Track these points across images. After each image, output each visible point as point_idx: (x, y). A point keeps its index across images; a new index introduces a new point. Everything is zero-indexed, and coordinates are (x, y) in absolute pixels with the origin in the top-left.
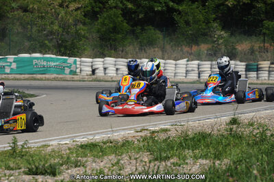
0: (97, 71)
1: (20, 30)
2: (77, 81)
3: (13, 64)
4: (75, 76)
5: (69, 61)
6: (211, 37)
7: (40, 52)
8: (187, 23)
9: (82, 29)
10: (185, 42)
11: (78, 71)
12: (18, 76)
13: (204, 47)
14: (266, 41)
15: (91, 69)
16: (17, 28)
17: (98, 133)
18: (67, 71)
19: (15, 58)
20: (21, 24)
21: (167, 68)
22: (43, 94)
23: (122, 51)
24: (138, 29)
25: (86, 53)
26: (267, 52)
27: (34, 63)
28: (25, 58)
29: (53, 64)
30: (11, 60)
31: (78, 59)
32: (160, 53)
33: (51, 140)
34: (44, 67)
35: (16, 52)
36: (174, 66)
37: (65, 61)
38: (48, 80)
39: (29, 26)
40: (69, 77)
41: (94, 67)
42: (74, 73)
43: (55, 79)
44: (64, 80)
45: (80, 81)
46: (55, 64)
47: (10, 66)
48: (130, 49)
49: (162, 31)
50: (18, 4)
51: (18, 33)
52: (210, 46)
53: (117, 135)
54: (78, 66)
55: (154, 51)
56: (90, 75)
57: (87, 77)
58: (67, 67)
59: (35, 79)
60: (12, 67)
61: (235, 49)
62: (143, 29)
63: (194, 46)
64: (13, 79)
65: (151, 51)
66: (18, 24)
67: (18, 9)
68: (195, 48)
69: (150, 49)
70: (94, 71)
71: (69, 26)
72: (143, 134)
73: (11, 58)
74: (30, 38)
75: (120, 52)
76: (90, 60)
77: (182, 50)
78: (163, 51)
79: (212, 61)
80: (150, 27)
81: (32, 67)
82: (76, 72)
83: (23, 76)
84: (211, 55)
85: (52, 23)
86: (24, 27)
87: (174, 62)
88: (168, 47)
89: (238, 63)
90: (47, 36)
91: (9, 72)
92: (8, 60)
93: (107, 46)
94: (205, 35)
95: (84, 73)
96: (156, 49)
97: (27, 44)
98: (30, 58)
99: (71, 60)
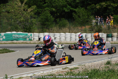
0: (41, 39)
1: (6, 21)
2: (32, 43)
3: (4, 36)
4: (31, 41)
5: (28, 35)
6: (90, 22)
7: (16, 31)
8: (79, 16)
9: (34, 20)
10: (79, 25)
11: (32, 39)
12: (6, 42)
13: (87, 27)
14: (115, 24)
15: (38, 38)
16: (5, 21)
17: (45, 70)
18: (28, 39)
19: (4, 34)
20: (7, 19)
21: (72, 37)
22: (18, 50)
23: (52, 30)
24: (58, 20)
25: (36, 31)
26: (115, 28)
27: (13, 36)
28: (9, 34)
29: (21, 36)
30: (3, 35)
31: (32, 34)
32: (68, 30)
33: (23, 74)
34: (17, 38)
35: (5, 31)
36: (75, 36)
37: (27, 35)
38: (19, 43)
39: (10, 20)
40: (28, 42)
41: (40, 37)
42: (31, 40)
43: (22, 43)
44: (27, 43)
45: (34, 43)
46: (22, 36)
47: (2, 37)
48: (55, 28)
49: (69, 21)
50: (6, 10)
51: (6, 23)
52: (90, 27)
53: (54, 71)
54: (32, 37)
55: (66, 29)
56: (38, 41)
57: (36, 42)
58: (28, 37)
59: (14, 43)
60: (3, 38)
61: (101, 27)
62: (60, 20)
63: (83, 27)
64: (4, 43)
65: (64, 29)
66: (5, 19)
67: (5, 12)
68: (83, 28)
69: (64, 28)
70: (39, 39)
71: (28, 19)
72: (66, 70)
73: (3, 34)
74: (11, 25)
75: (51, 30)
76: (38, 34)
77: (78, 29)
78: (69, 29)
79: (91, 33)
80: (63, 19)
81: (12, 38)
82: (31, 39)
83: (8, 42)
84: (91, 31)
85: (20, 18)
86: (8, 20)
87: (75, 34)
88: (72, 27)
89: (103, 34)
90: (19, 24)
91: (2, 40)
92: (2, 35)
93: (44, 27)
94: (87, 21)
95: (35, 40)
96: (66, 28)
97: (10, 27)
98: (11, 34)
99: (29, 34)
